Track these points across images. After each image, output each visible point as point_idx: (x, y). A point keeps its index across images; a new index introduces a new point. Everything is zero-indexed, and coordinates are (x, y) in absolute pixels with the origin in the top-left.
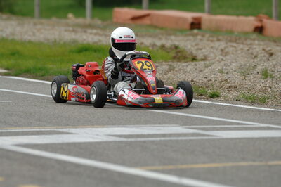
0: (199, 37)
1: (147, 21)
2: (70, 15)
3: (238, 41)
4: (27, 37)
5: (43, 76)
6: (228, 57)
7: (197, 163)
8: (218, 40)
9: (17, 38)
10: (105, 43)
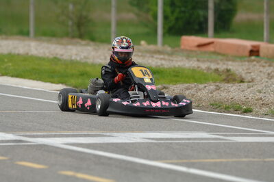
0: (255, 63)
1: (211, 48)
2: (143, 42)
7: (207, 158)
8: (270, 66)
9: (90, 61)
10: (166, 66)
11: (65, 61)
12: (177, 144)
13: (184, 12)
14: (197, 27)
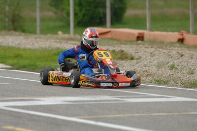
0: (141, 45)
1: (109, 36)
2: (60, 32)
3: (164, 48)
4: (28, 46)
5: (33, 69)
6: (154, 58)
8: (152, 47)
9: (22, 47)
11: (4, 47)
12: (88, 104)
13: (89, 10)
14: (98, 21)
